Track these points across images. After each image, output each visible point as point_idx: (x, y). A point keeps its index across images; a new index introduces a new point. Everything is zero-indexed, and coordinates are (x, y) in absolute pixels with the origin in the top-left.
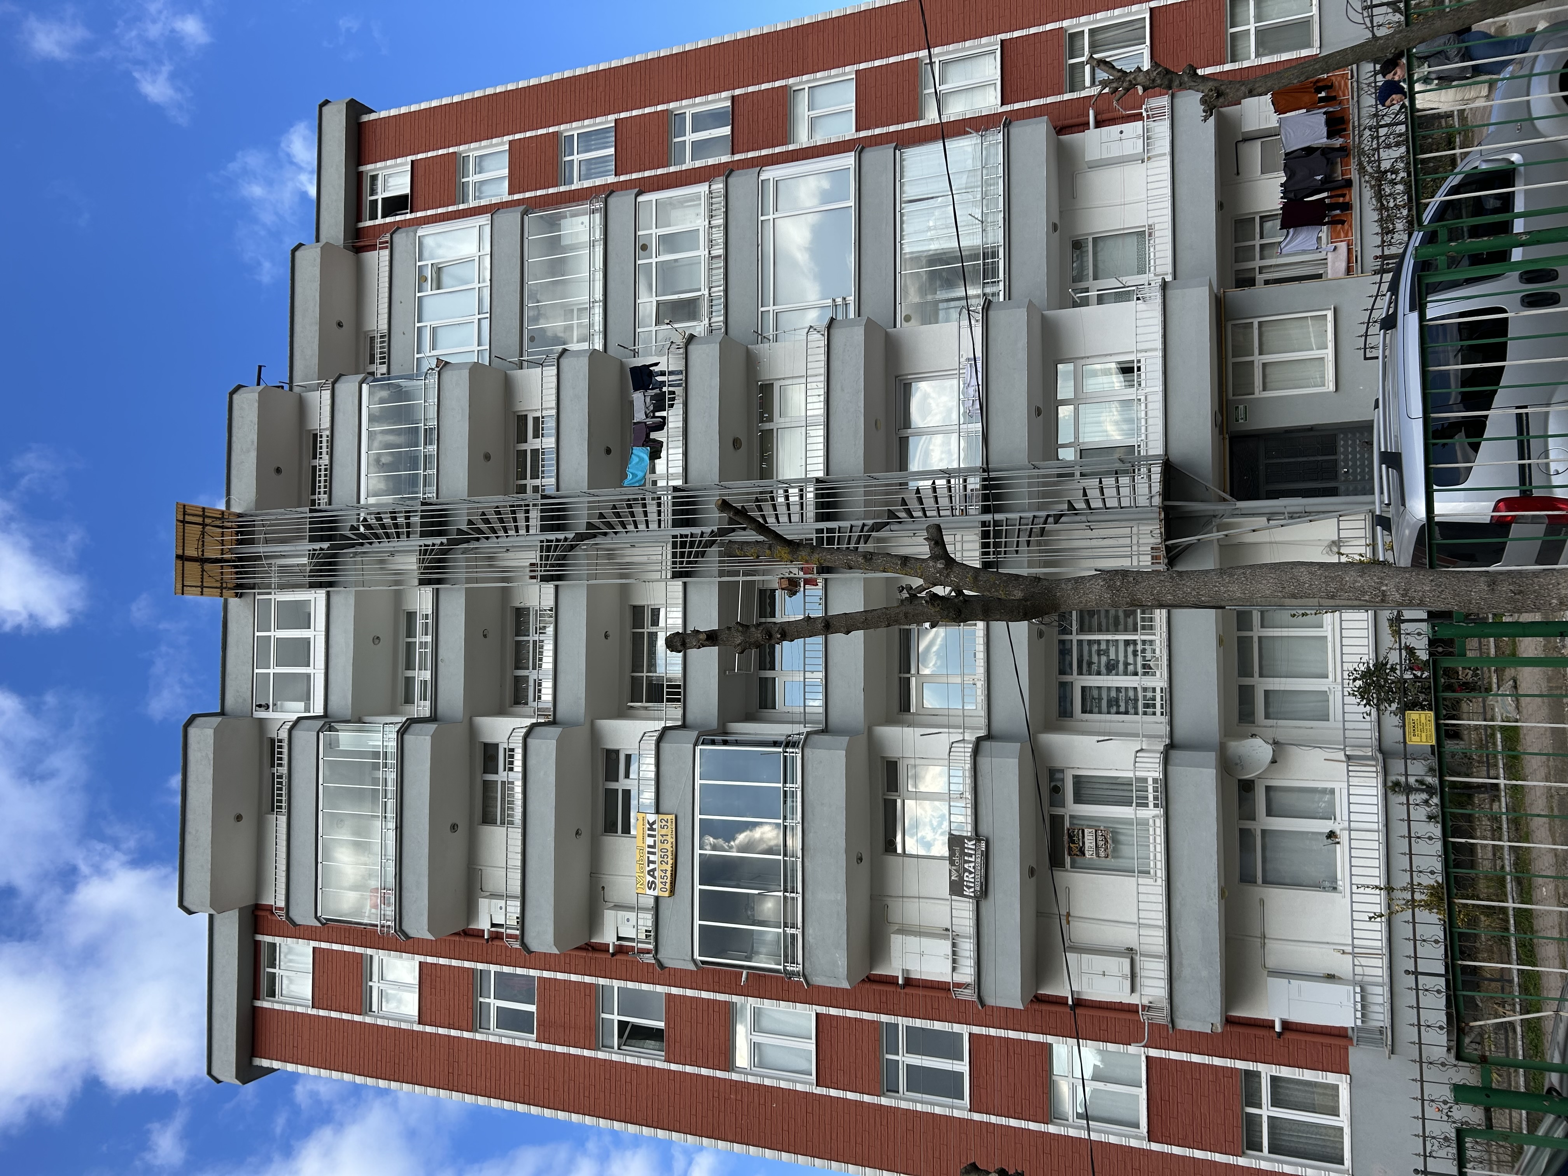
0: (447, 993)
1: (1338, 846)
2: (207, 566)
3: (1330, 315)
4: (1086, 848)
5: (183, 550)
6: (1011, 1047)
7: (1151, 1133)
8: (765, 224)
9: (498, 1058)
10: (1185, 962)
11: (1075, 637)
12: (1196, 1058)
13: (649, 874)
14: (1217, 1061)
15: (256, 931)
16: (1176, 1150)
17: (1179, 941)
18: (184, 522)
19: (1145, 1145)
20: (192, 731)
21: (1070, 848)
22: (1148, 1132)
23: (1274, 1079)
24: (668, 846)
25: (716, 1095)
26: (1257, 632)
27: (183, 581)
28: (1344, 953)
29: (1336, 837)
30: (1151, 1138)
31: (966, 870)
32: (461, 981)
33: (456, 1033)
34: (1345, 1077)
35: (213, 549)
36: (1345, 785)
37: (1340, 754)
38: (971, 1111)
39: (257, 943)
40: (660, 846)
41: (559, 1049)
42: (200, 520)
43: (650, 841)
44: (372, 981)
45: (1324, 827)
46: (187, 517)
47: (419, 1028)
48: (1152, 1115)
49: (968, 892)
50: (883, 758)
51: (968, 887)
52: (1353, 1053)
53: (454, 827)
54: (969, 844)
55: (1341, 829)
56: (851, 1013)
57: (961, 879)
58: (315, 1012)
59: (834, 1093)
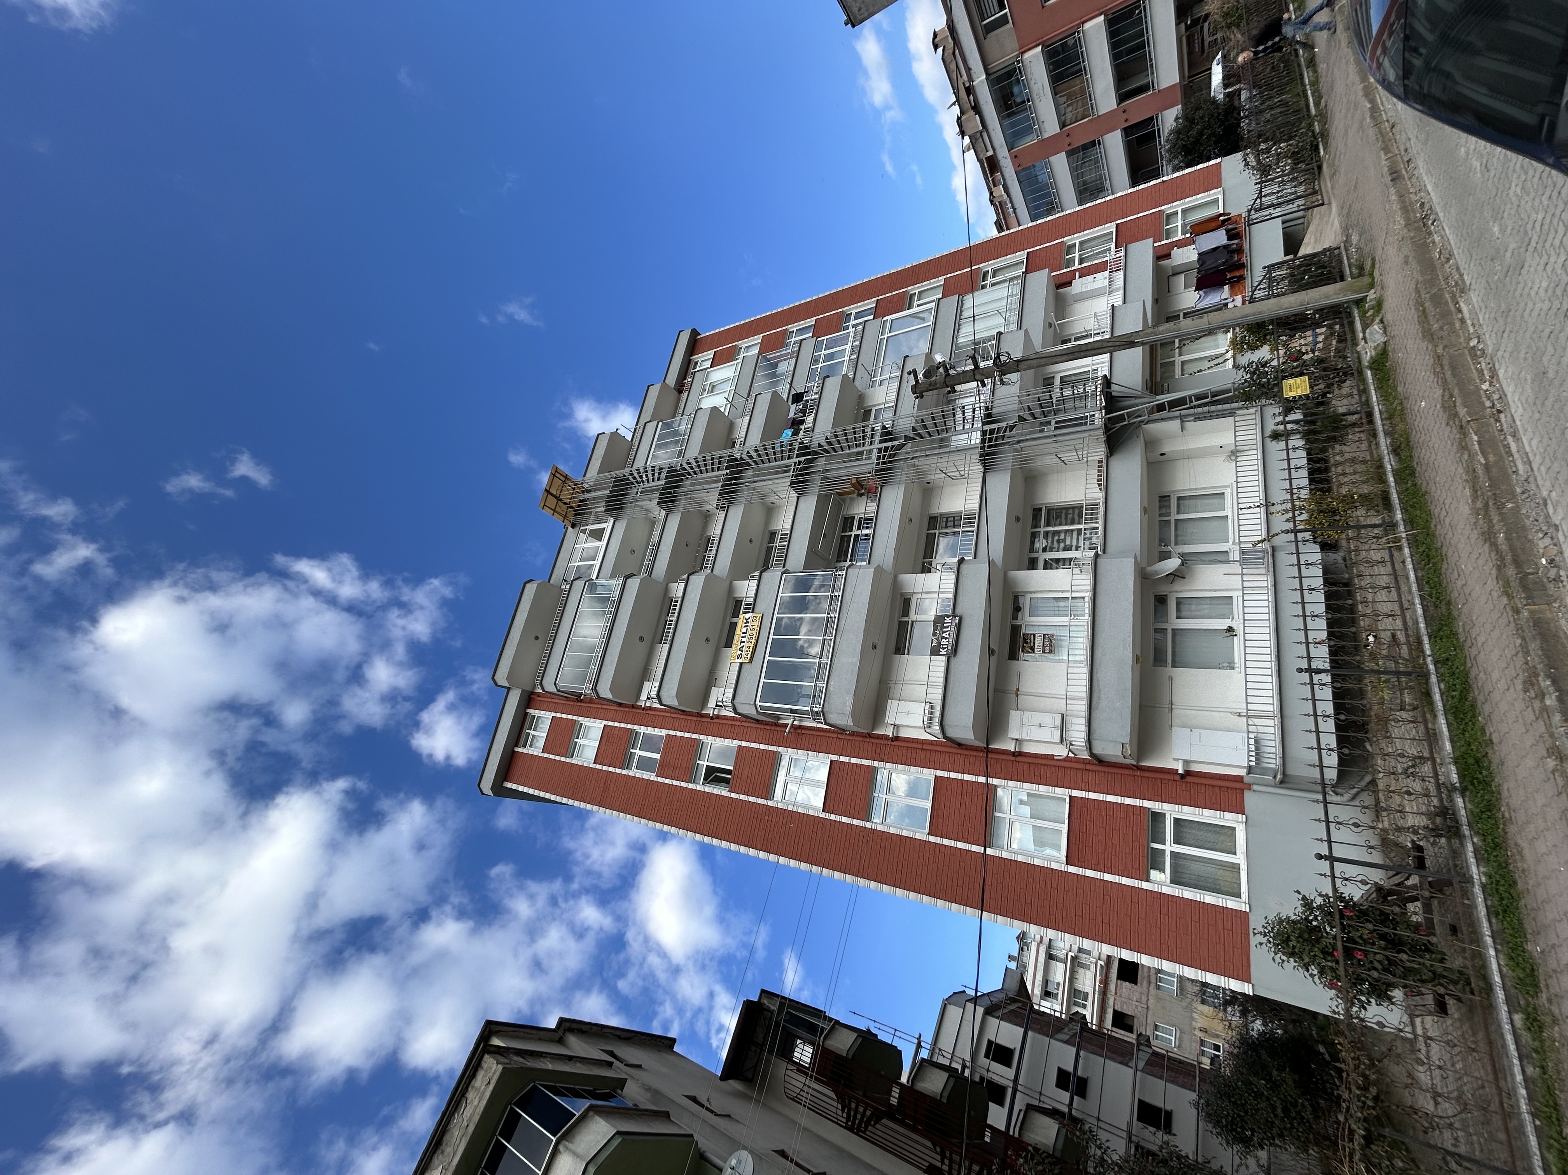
0: (614, 744)
1: (1235, 638)
2: (560, 503)
4: (1036, 647)
5: (550, 488)
6: (965, 787)
7: (1069, 858)
9: (631, 787)
10: (1103, 696)
11: (1042, 530)
12: (1110, 798)
13: (740, 650)
14: (1128, 801)
15: (528, 707)
16: (1089, 873)
18: (554, 475)
19: (1063, 867)
20: (528, 585)
21: (1023, 647)
22: (1067, 857)
23: (1177, 821)
24: (754, 633)
26: (1174, 517)
27: (545, 503)
28: (1239, 715)
29: (1233, 629)
30: (1068, 862)
31: (943, 638)
32: (623, 737)
33: (611, 769)
34: (1241, 818)
35: (566, 496)
36: (1240, 593)
37: (1237, 568)
38: (929, 834)
39: (526, 714)
40: (749, 632)
41: (667, 781)
42: (563, 479)
43: (744, 630)
44: (577, 738)
45: (1223, 624)
46: (557, 475)
47: (592, 766)
48: (1071, 844)
49: (943, 652)
50: (902, 594)
51: (944, 649)
52: (1249, 798)
53: (641, 639)
54: (948, 620)
55: (1238, 625)
56: (854, 760)
57: (939, 644)
58: (542, 755)
59: (833, 817)
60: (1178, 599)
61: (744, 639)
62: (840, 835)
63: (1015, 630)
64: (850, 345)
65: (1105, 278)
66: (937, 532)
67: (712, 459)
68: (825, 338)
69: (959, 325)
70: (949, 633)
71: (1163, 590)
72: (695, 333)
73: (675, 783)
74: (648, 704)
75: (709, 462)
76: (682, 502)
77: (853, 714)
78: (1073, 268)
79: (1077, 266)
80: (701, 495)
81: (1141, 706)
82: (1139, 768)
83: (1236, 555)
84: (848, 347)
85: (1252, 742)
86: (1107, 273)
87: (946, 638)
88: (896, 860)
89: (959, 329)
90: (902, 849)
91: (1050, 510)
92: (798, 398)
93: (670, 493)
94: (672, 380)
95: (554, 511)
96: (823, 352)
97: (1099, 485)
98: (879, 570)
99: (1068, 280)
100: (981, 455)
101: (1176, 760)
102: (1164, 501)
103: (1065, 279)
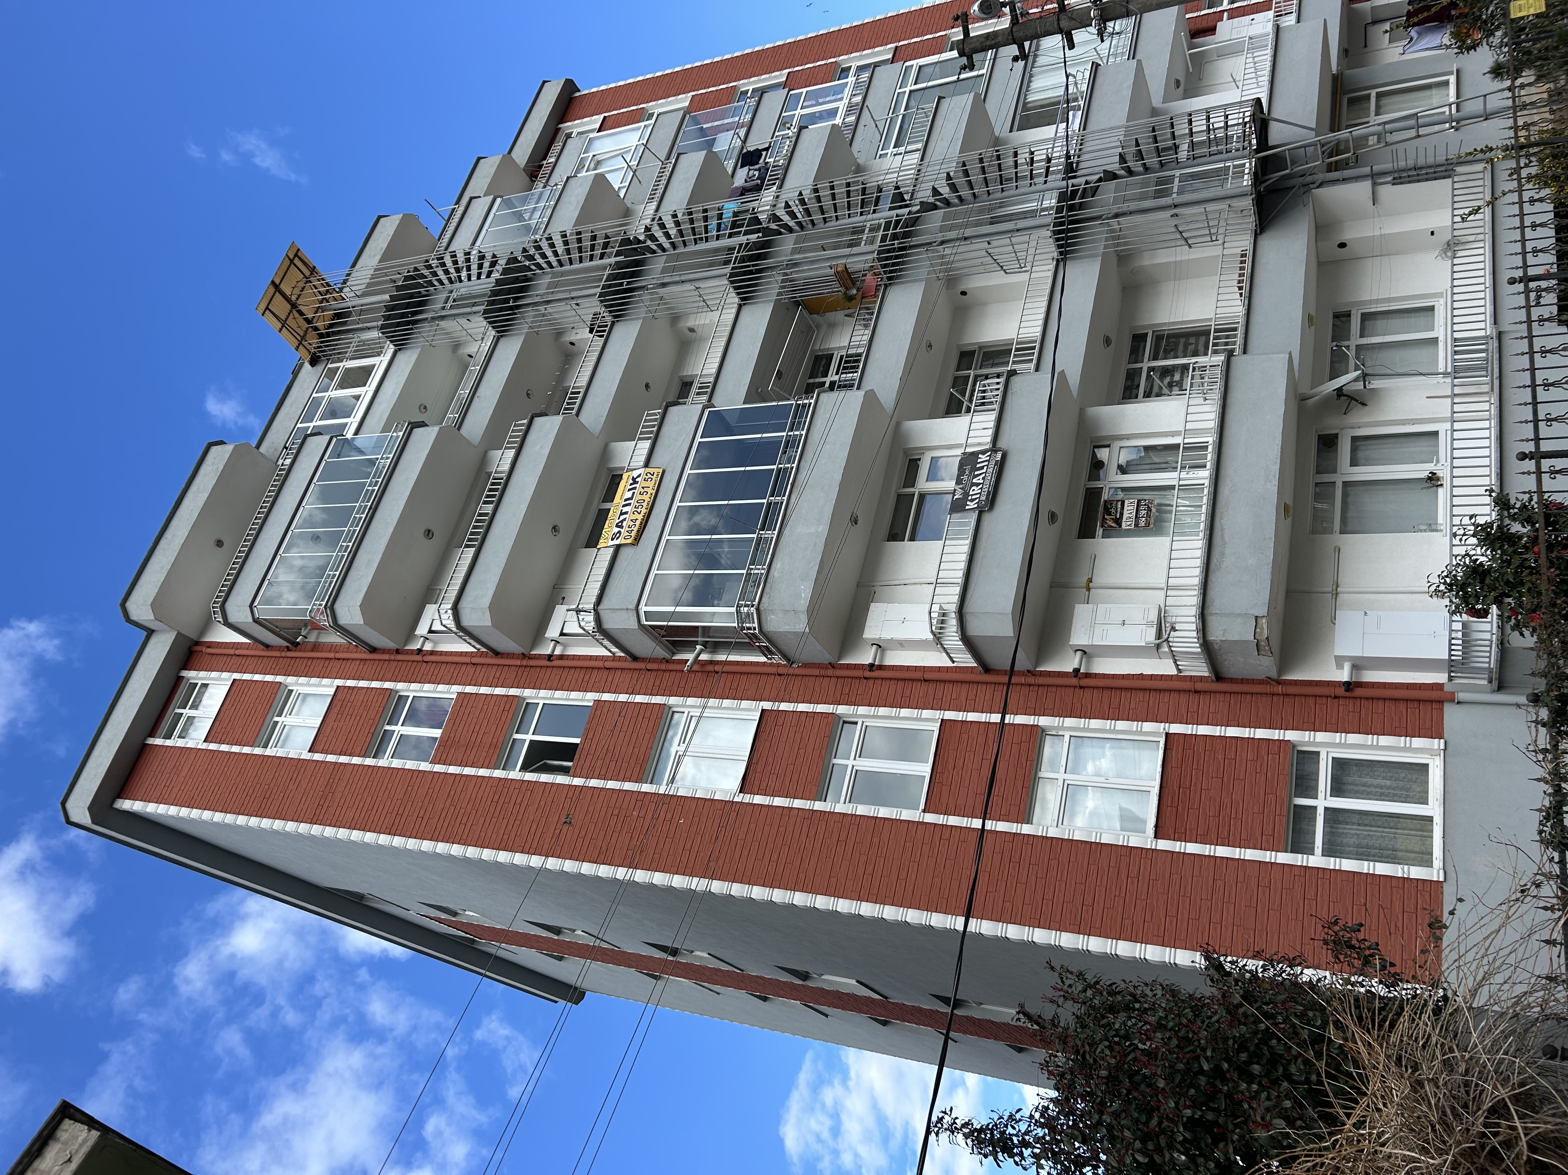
0: (353, 718)
1: (1440, 490)
2: (296, 314)
3: (1452, 79)
4: (1124, 519)
5: (281, 282)
6: (991, 734)
7: (1160, 829)
8: (901, 95)
9: (380, 784)
10: (1228, 551)
11: (1145, 365)
13: (617, 526)
14: (1261, 733)
15: (186, 666)
16: (1192, 848)
17: (1223, 529)
18: (292, 261)
19: (1149, 843)
20: (214, 449)
21: (1104, 519)
22: (1156, 827)
23: (1337, 760)
24: (646, 497)
25: (616, 812)
26: (1355, 341)
27: (270, 302)
29: (1438, 479)
30: (1158, 835)
31: (974, 484)
32: (373, 705)
33: (343, 759)
34: (1437, 744)
35: (308, 303)
36: (1448, 425)
37: (1444, 385)
38: (924, 811)
39: (179, 679)
40: (638, 497)
41: (452, 769)
42: (307, 273)
43: (628, 495)
44: (280, 715)
45: (1421, 471)
46: (297, 261)
47: (306, 756)
48: (1164, 807)
49: (971, 505)
50: (906, 452)
51: (972, 500)
52: (1451, 715)
53: (429, 533)
54: (983, 457)
55: (1443, 472)
56: (802, 707)
57: (966, 494)
58: (204, 746)
59: (758, 799)
60: (1354, 439)
61: (625, 509)
62: (767, 828)
63: (1092, 495)
64: (846, 101)
65: (1268, 21)
66: (972, 373)
67: (594, 238)
68: (804, 90)
69: (1031, 76)
70: (983, 479)
71: (1331, 424)
72: (570, 87)
73: (469, 771)
74: (428, 647)
75: (587, 244)
76: (527, 320)
77: (812, 611)
78: (1219, 9)
80: (562, 312)
82: (1279, 682)
83: (1443, 359)
84: (842, 105)
85: (1458, 625)
86: (1270, 14)
87: (977, 485)
88: (863, 858)
89: (1030, 82)
90: (876, 840)
91: (1159, 337)
92: (749, 158)
93: (507, 301)
94: (522, 154)
95: (283, 324)
96: (799, 112)
97: (1240, 288)
98: (871, 400)
99: (1210, 24)
100: (1055, 233)
101: (1340, 661)
102: (1342, 318)
103: (1204, 24)
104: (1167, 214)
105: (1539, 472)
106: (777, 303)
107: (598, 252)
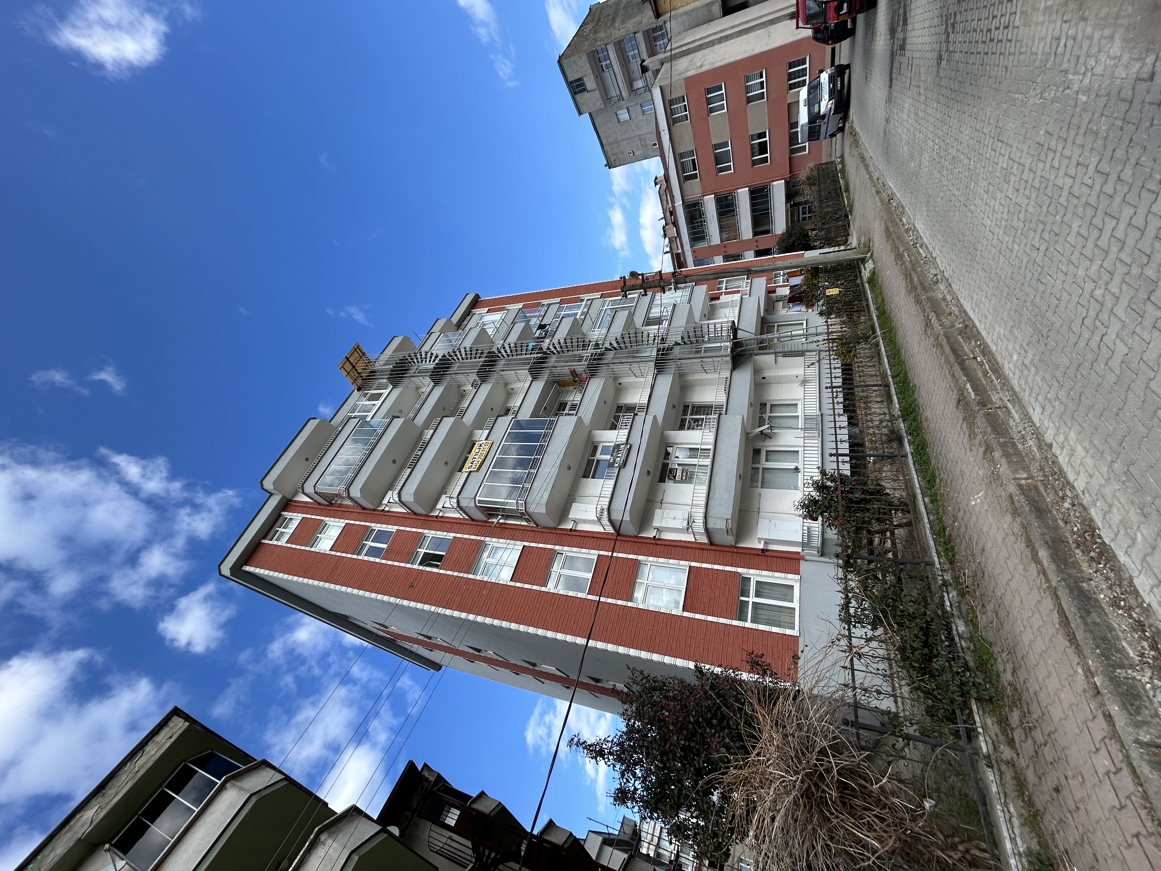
0: (351, 537)
1: (799, 473)
2: (354, 371)
3: (805, 322)
4: (677, 476)
5: (350, 357)
6: (618, 562)
7: (685, 607)
8: (602, 310)
9: (357, 567)
10: (717, 491)
11: (688, 417)
12: (716, 567)
13: (471, 463)
14: (727, 568)
15: (284, 510)
16: (698, 616)
18: (356, 349)
19: (680, 613)
20: (311, 421)
21: (669, 476)
22: (683, 606)
23: (758, 581)
24: (484, 452)
26: (768, 414)
27: (344, 365)
29: (799, 469)
30: (684, 610)
31: (617, 457)
32: (360, 532)
33: (344, 555)
34: (797, 577)
35: (360, 366)
36: (802, 448)
37: (801, 434)
38: (588, 594)
39: (280, 515)
40: (481, 452)
41: (389, 563)
42: (361, 355)
43: (477, 451)
44: (320, 534)
45: (792, 466)
46: (358, 350)
47: (328, 552)
48: (687, 598)
49: (616, 465)
50: (593, 443)
51: (617, 463)
52: (803, 564)
53: (394, 461)
54: (622, 447)
55: (801, 467)
56: (539, 545)
57: (614, 461)
58: (285, 545)
59: (518, 585)
60: (767, 451)
61: (475, 456)
62: (520, 597)
63: (665, 466)
64: (581, 311)
65: (739, 297)
66: (621, 414)
67: (477, 350)
68: (566, 305)
69: (651, 308)
70: (622, 455)
71: (758, 445)
72: (477, 297)
73: (396, 564)
74: (387, 509)
75: (474, 352)
76: (447, 380)
77: (547, 504)
78: (721, 292)
79: (723, 290)
80: (461, 378)
81: (740, 511)
82: (735, 547)
83: (801, 423)
84: (579, 312)
85: (806, 528)
86: (739, 295)
87: (619, 457)
88: (560, 613)
91: (693, 407)
92: (542, 327)
93: (440, 372)
94: (455, 319)
95: (348, 373)
96: (563, 313)
97: (725, 391)
98: (580, 421)
99: (718, 296)
100: (656, 363)
101: (760, 540)
102: (763, 405)
103: (716, 296)
104: (698, 360)
105: (838, 462)
106: (547, 381)
107: (478, 355)
